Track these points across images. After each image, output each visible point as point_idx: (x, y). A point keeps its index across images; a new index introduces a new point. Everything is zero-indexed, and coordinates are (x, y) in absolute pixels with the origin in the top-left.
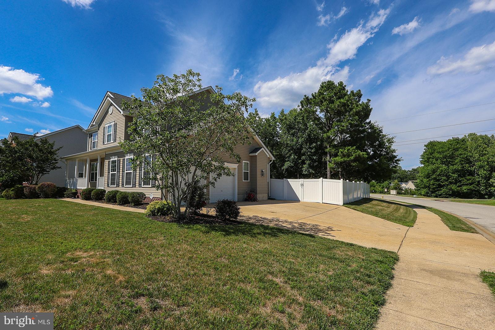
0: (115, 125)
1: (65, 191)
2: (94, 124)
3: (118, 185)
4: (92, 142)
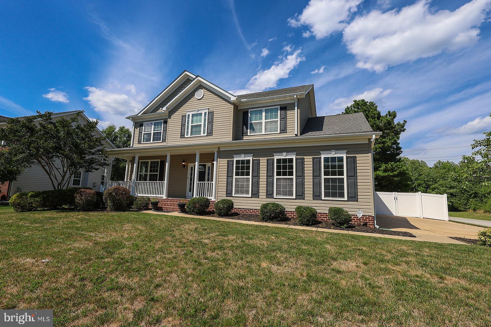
0: (211, 114)
2: (164, 109)
3: (255, 194)
4: (143, 133)
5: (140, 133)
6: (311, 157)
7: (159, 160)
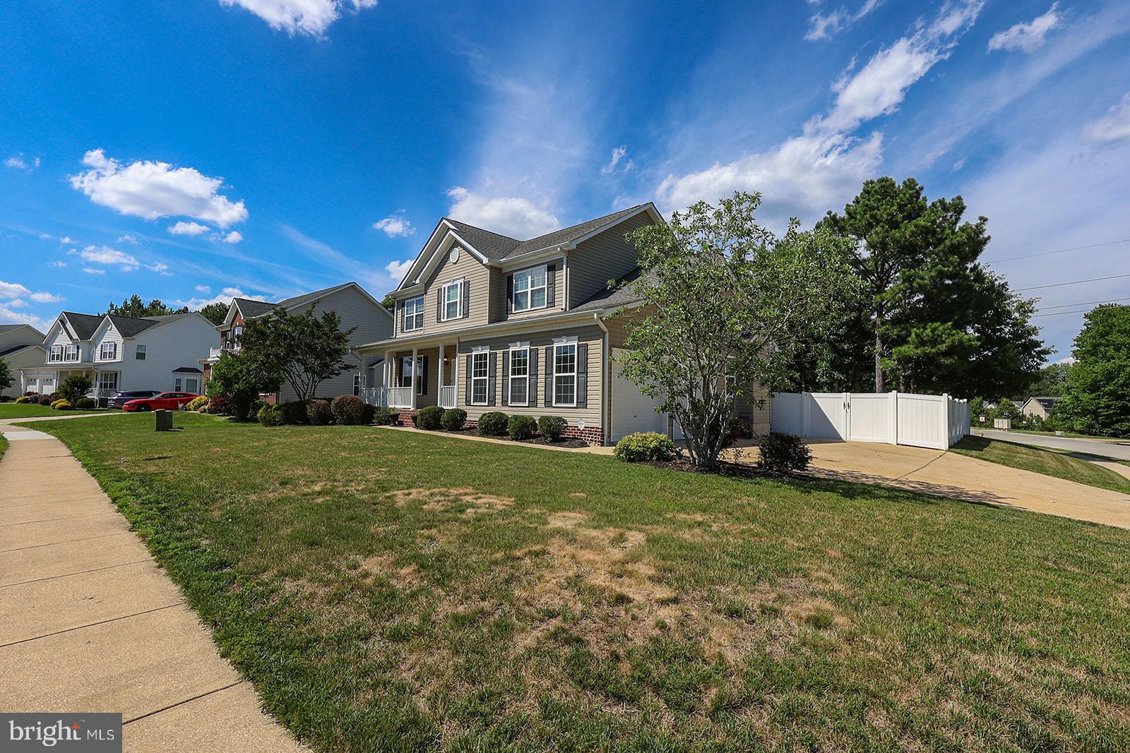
0: (467, 285)
1: (375, 413)
2: (417, 281)
3: (492, 402)
4: (406, 316)
5: (403, 316)
6: (544, 347)
7: (422, 356)
